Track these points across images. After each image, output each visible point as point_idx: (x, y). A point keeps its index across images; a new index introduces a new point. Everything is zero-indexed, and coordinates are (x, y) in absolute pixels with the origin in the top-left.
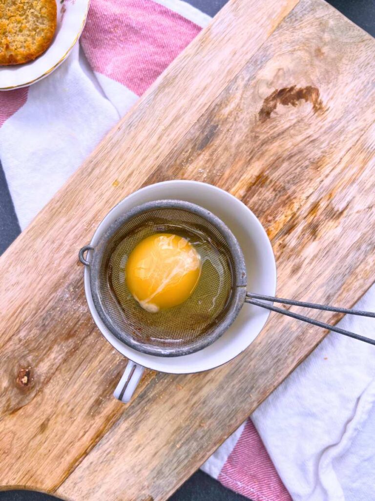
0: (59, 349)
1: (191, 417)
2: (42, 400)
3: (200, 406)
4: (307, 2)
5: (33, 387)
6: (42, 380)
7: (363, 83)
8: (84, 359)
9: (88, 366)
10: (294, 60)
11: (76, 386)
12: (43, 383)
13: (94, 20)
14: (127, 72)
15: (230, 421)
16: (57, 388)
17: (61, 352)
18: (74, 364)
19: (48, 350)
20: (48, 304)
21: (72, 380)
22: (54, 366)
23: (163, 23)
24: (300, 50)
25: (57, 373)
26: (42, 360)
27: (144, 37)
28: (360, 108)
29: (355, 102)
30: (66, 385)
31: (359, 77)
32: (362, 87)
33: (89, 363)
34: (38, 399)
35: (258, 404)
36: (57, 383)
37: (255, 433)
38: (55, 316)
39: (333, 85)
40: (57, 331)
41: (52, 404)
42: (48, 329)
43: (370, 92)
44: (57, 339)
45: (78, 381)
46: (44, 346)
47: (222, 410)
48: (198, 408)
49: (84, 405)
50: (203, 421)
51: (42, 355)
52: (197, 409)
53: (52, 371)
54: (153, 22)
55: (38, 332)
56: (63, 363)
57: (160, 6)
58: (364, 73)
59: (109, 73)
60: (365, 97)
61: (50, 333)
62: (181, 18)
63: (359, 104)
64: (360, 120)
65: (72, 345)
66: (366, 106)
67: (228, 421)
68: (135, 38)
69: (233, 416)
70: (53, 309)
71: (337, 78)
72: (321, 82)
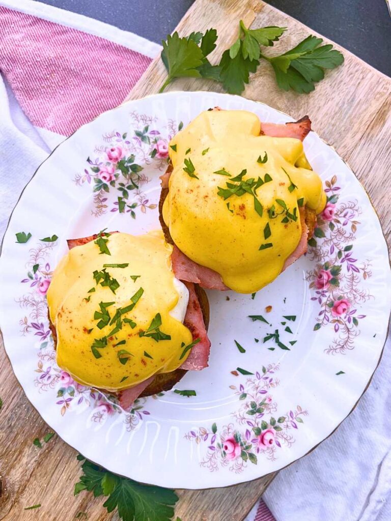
0: (30, 452)
1: (190, 511)
2: (20, 511)
3: (199, 497)
4: (264, 19)
5: (8, 498)
6: (16, 490)
7: (337, 104)
8: (61, 460)
9: (67, 467)
10: (257, 88)
11: (55, 493)
12: (18, 492)
13: (26, 69)
14: (71, 122)
15: (235, 511)
16: (35, 496)
17: (32, 456)
18: (50, 466)
19: (19, 455)
20: (11, 402)
21: (49, 485)
22: (28, 472)
23: (106, 59)
24: (262, 76)
25: (31, 479)
26: (13, 467)
27: (86, 79)
28: (338, 133)
29: (331, 127)
30: (44, 491)
31: (333, 99)
32: (337, 109)
33: (67, 464)
34: (15, 510)
35: (264, 487)
36: (33, 491)
37: (271, 516)
38: (21, 414)
39: (304, 111)
40: (26, 431)
41: (31, 515)
42: (15, 430)
43: (346, 113)
44: (27, 441)
45: (57, 486)
46: (13, 450)
47: (225, 499)
48: (197, 500)
49: (67, 512)
50: (205, 514)
51: (12, 461)
52: (196, 502)
53: (26, 478)
54: (94, 60)
55: (4, 434)
56: (38, 468)
57: (101, 39)
58: (338, 93)
59: (51, 125)
60: (342, 120)
61: (18, 434)
62: (127, 50)
63: (336, 129)
64: (339, 146)
65: (45, 446)
66: (344, 130)
67: (233, 511)
68: (76, 82)
69: (239, 504)
70: (18, 407)
71: (307, 102)
72: (290, 108)
